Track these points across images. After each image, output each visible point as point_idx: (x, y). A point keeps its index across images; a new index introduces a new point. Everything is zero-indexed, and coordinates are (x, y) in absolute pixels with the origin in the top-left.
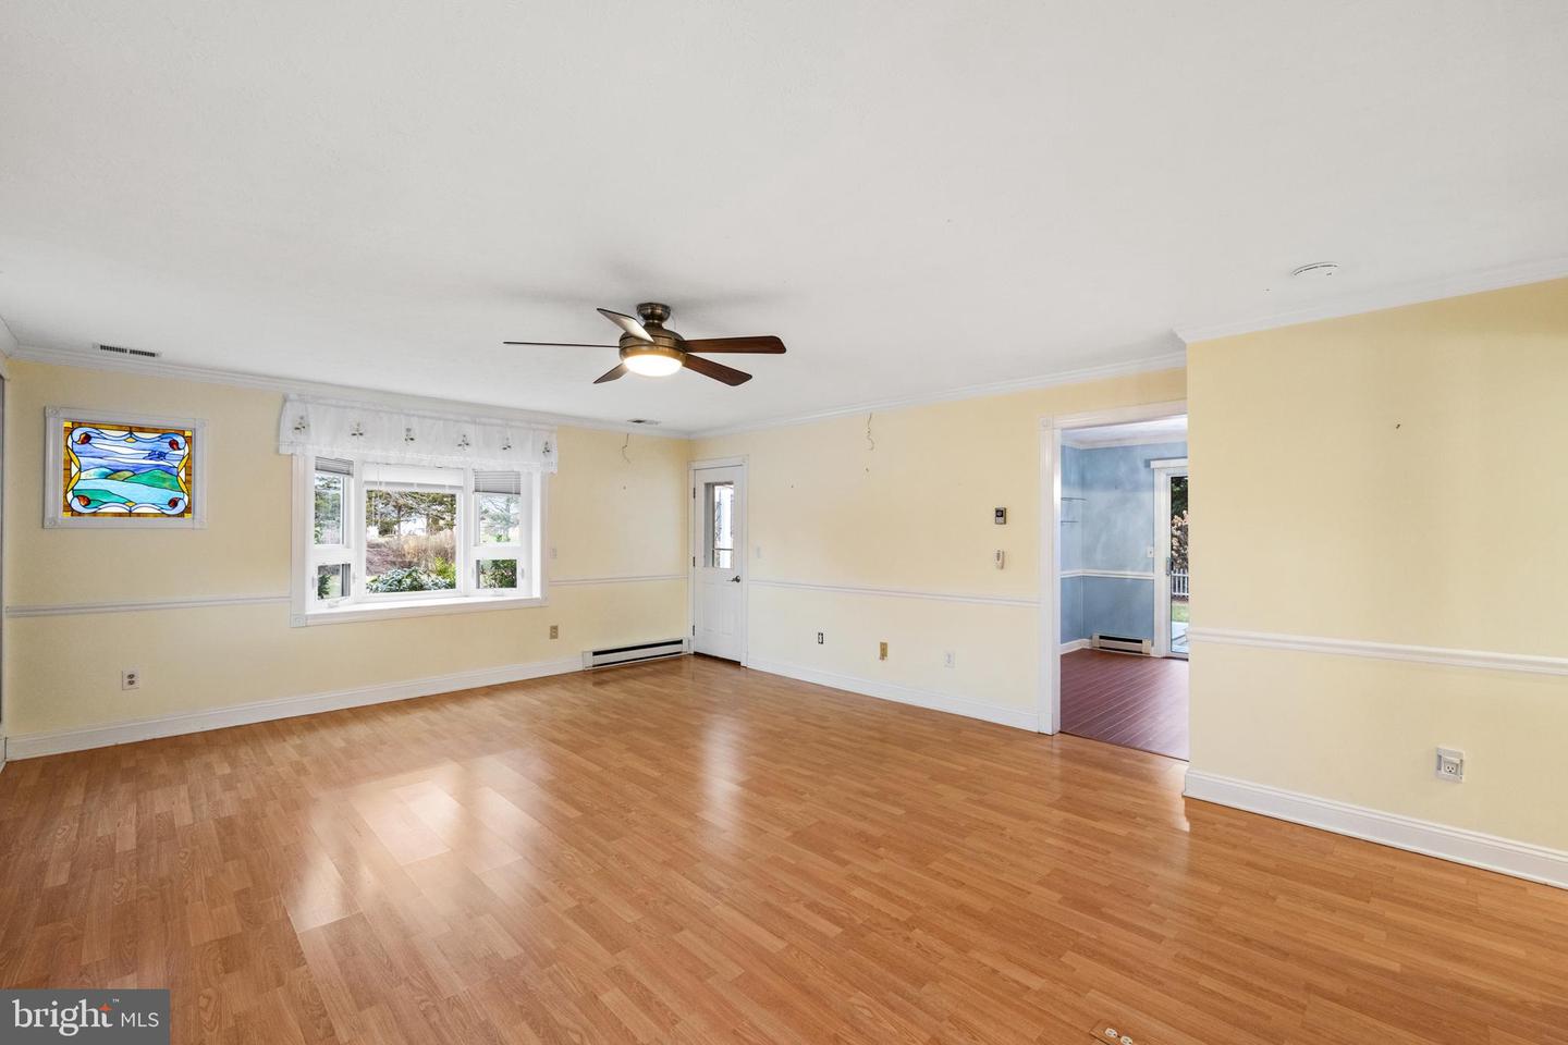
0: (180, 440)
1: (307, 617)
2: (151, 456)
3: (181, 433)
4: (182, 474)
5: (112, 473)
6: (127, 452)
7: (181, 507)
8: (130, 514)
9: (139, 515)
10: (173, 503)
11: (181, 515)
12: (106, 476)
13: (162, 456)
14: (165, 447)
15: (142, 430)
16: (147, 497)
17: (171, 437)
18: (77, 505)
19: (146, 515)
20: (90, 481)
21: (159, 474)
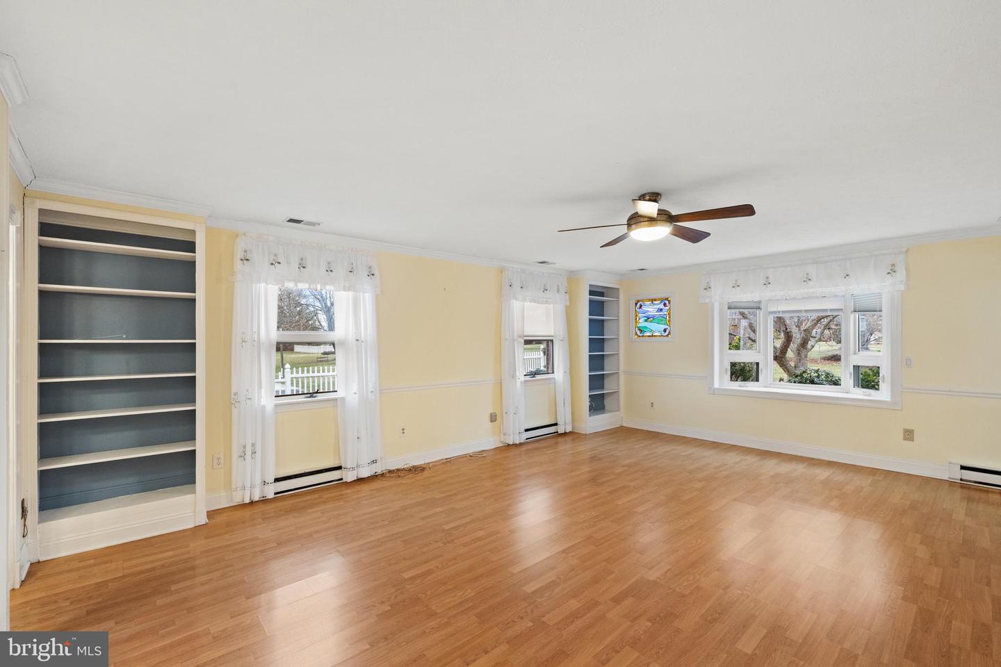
0: (667, 302)
1: (715, 389)
2: (658, 311)
3: (667, 299)
4: (668, 318)
5: (648, 319)
6: (651, 309)
7: (667, 332)
8: (652, 336)
9: (655, 336)
10: (665, 330)
11: (668, 335)
12: (646, 321)
13: (661, 310)
14: (662, 306)
15: (655, 300)
16: (657, 328)
17: (666, 301)
18: (638, 332)
19: (657, 336)
20: (642, 323)
21: (661, 318)
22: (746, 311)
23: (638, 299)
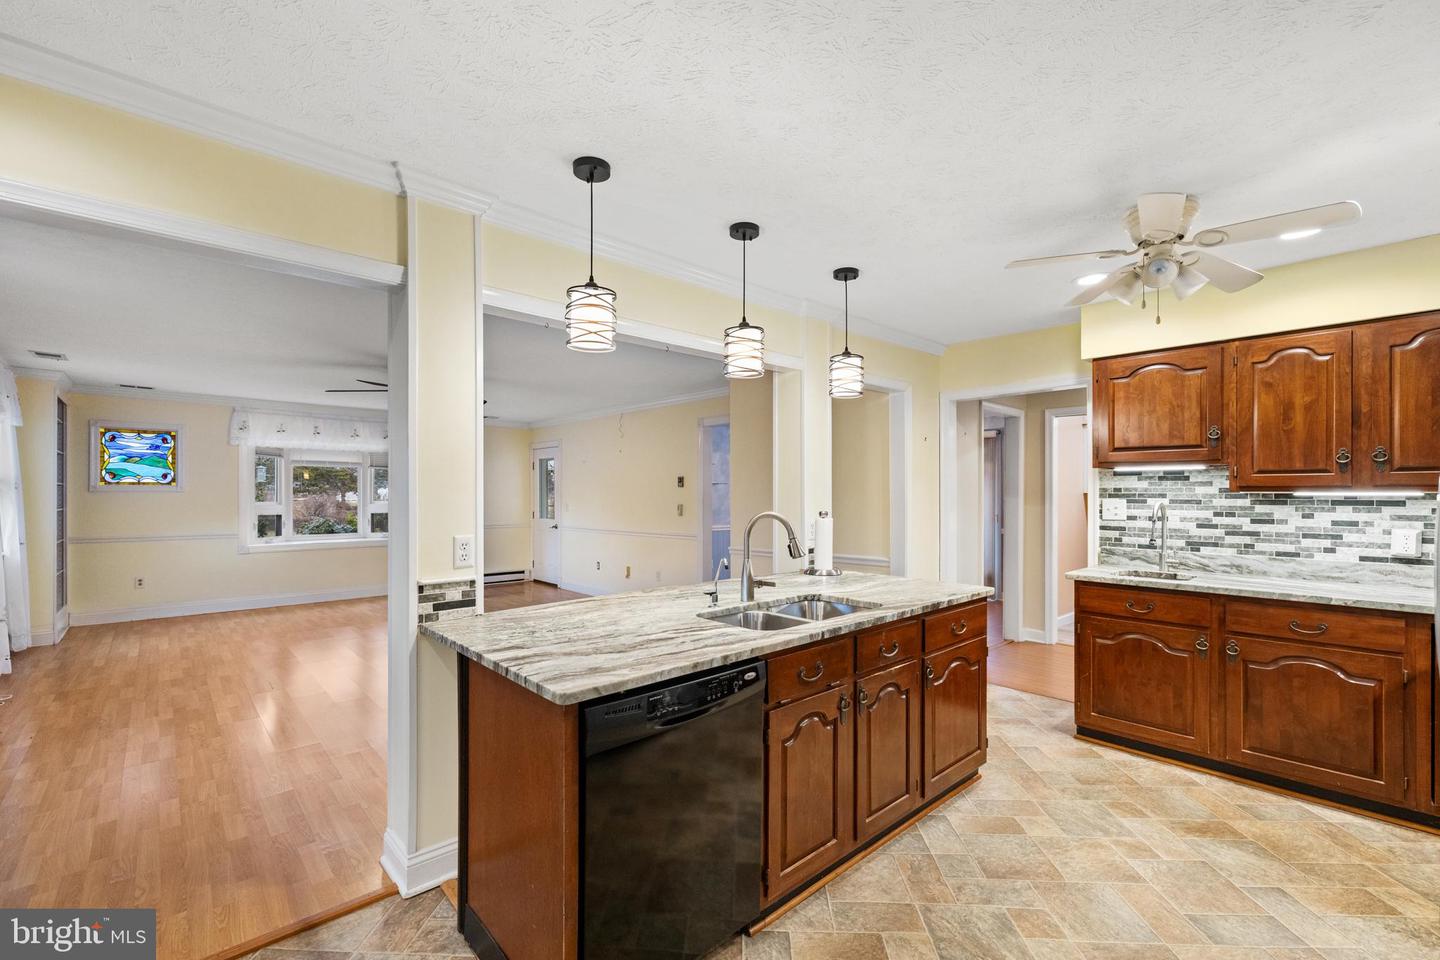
0: (168, 437)
1: (249, 548)
2: (150, 448)
3: (169, 433)
4: (170, 459)
5: (129, 458)
6: (137, 445)
7: (169, 479)
8: (139, 483)
9: (144, 484)
10: (165, 476)
11: (169, 483)
12: (125, 461)
13: (157, 447)
14: (159, 442)
15: (146, 432)
16: (150, 473)
17: (164, 435)
18: (108, 478)
19: (148, 483)
20: (115, 463)
21: (156, 458)
22: (266, 460)
23: (110, 425)
